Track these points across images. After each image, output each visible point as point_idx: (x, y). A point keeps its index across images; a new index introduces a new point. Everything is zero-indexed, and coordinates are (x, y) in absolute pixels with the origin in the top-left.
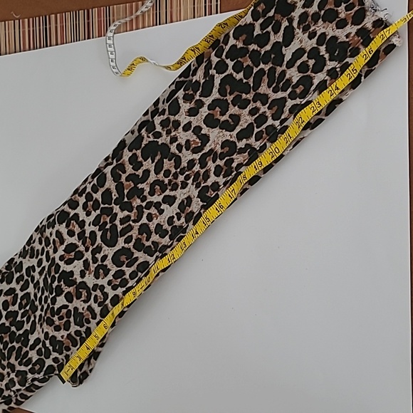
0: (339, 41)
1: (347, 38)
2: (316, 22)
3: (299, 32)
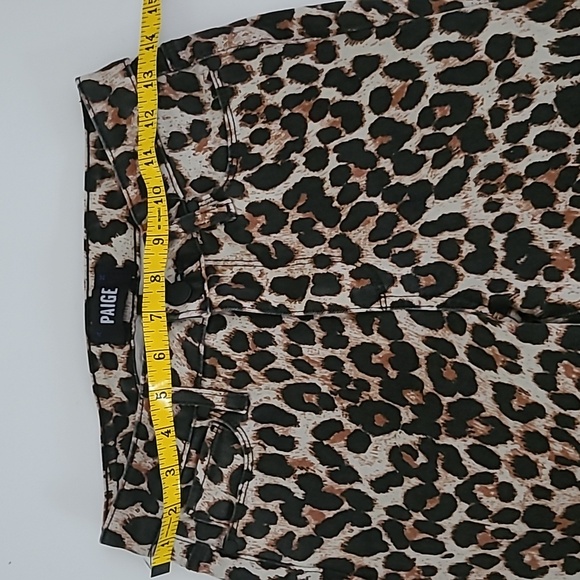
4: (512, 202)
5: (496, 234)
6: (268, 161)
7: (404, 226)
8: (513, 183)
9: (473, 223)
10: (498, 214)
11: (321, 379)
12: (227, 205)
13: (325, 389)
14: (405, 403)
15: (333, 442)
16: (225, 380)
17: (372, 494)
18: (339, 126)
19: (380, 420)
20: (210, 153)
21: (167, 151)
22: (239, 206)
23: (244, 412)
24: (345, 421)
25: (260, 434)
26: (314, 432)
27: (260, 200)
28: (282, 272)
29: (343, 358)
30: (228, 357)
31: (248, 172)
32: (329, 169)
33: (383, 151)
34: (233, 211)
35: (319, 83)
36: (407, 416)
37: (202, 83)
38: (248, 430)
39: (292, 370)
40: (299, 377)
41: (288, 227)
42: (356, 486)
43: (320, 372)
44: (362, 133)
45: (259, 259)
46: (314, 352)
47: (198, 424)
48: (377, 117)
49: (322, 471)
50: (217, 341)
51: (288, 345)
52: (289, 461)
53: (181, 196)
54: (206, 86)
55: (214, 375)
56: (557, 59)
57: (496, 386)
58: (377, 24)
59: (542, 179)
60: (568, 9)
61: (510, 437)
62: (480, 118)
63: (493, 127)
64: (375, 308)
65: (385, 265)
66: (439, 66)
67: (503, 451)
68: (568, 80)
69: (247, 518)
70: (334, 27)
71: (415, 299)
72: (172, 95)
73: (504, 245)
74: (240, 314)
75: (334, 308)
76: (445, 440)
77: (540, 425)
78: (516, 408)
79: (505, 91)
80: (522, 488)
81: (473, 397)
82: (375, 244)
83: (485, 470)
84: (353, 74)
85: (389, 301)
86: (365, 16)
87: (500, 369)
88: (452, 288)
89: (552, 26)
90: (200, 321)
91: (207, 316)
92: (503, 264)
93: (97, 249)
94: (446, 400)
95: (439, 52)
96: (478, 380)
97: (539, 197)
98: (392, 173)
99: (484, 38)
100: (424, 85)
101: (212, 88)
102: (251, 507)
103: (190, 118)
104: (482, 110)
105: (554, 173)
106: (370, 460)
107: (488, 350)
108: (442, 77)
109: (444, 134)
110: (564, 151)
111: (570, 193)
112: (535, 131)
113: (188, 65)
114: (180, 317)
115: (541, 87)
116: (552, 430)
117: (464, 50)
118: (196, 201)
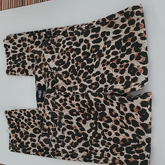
0: (113, 76)
1: (116, 77)
2: (107, 65)
3: (101, 65)
4: (108, 68)
5: (105, 75)
6: (66, 62)
7: (89, 74)
8: (108, 63)
9: (101, 73)
10: (105, 70)
11: (76, 108)
12: (58, 72)
13: (77, 111)
14: (92, 113)
15: (80, 122)
16: (59, 109)
17: (87, 133)
18: (76, 54)
19: (88, 117)
20: (55, 62)
21: (47, 62)
22: (60, 72)
23: (62, 116)
24: (82, 117)
25: (66, 121)
26: (76, 120)
27: (64, 71)
28: (69, 86)
29: (80, 103)
30: (59, 104)
31: (63, 65)
32: (75, 63)
33: (85, 58)
34: (59, 73)
35: (72, 45)
36: (92, 116)
37: (53, 48)
38: (63, 120)
39: (71, 106)
40: (72, 108)
41: (69, 76)
42: (84, 132)
43: (76, 107)
44: (80, 55)
45: (65, 83)
46: (74, 102)
47: (56, 119)
48: (83, 51)
49: (78, 128)
50: (57, 101)
51: (69, 101)
52: (72, 126)
53: (51, 71)
54: (54, 48)
55: (57, 108)
56: (114, 35)
57: (110, 109)
58: (80, 32)
59: (113, 62)
60: (115, 24)
61: (112, 121)
62: (101, 50)
63: (104, 52)
64: (84, 93)
65: (85, 83)
66: (92, 40)
67: (110, 124)
68: (117, 40)
69: (65, 139)
70: (74, 34)
71: (92, 90)
72: (48, 51)
73: (107, 77)
74: (62, 95)
75: (77, 93)
76: (99, 121)
77: (118, 118)
78: (114, 114)
79: (105, 44)
80: (113, 133)
81: (104, 112)
82: (83, 79)
83: (106, 129)
84: (79, 43)
85: (87, 91)
86: (78, 31)
87: (110, 105)
88: (98, 87)
89: (113, 28)
90: (54, 97)
91: (56, 96)
92: (107, 81)
93: (38, 82)
94: (99, 112)
95: (92, 37)
96: (106, 108)
97: (113, 66)
98: (86, 63)
99: (100, 33)
100: (90, 44)
101: (55, 49)
102: (66, 136)
103: (52, 55)
104: (101, 48)
105: (116, 60)
106: (87, 126)
107: (107, 101)
108: (93, 42)
109: (94, 54)
110: (117, 55)
111: (120, 64)
112: (112, 51)
113: (50, 44)
114: (51, 96)
115: (112, 42)
116: (120, 119)
117: (96, 36)
118: (53, 72)
